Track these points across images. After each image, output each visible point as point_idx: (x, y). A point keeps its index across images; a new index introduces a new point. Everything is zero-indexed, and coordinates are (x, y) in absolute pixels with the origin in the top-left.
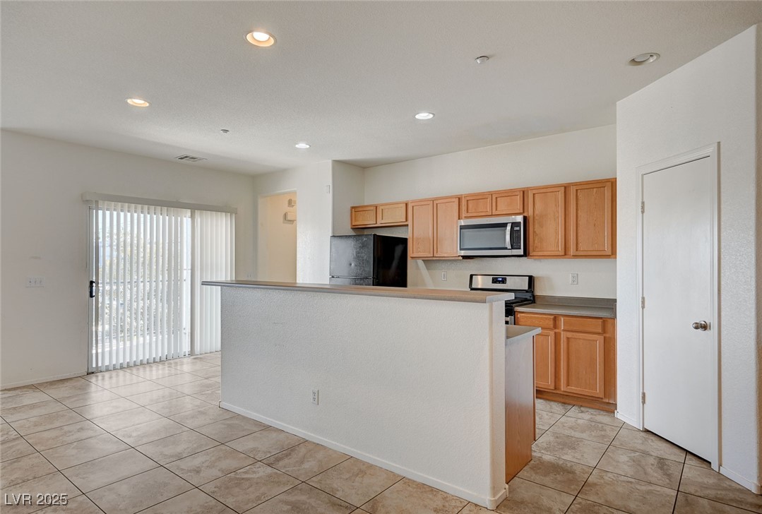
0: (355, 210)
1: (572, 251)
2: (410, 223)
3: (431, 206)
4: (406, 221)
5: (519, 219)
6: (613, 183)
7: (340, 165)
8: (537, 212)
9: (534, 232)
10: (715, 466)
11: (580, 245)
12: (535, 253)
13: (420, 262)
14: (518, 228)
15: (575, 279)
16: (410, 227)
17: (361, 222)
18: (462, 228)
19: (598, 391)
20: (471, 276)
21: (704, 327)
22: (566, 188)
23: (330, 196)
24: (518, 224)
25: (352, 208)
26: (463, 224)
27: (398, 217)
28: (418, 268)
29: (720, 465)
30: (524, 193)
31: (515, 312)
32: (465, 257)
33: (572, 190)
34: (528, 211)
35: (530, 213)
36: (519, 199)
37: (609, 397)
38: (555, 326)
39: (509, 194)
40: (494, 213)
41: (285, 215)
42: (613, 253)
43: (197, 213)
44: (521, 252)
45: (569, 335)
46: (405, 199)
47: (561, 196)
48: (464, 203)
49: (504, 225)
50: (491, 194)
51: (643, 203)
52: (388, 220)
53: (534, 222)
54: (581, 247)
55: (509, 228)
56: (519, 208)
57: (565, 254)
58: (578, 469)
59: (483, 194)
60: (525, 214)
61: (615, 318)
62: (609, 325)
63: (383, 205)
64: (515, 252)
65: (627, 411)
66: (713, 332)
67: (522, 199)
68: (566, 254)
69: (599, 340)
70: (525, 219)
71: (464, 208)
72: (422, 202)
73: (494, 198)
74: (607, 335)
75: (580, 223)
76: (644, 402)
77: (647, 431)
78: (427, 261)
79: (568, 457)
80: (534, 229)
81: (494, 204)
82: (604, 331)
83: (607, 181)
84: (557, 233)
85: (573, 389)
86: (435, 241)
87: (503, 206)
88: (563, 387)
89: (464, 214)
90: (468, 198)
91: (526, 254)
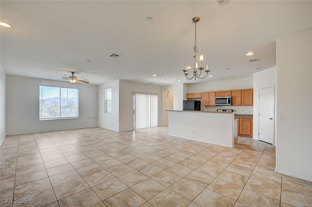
0: (188, 94)
1: (243, 104)
2: (202, 97)
3: (208, 94)
5: (230, 97)
6: (252, 90)
7: (185, 84)
8: (234, 96)
10: (273, 145)
11: (244, 103)
12: (234, 105)
13: (204, 107)
15: (243, 110)
16: (202, 99)
17: (189, 97)
18: (216, 99)
19: (249, 133)
20: (217, 110)
21: (272, 119)
22: (241, 90)
23: (183, 91)
24: (230, 98)
25: (187, 94)
27: (200, 96)
28: (203, 108)
29: (274, 144)
30: (231, 91)
32: (216, 105)
33: (243, 91)
35: (233, 96)
36: (230, 93)
37: (251, 135)
39: (228, 91)
40: (224, 95)
41: (167, 95)
42: (252, 105)
43: (151, 95)
44: (231, 104)
45: (242, 122)
46: (201, 92)
47: (240, 92)
48: (216, 93)
49: (227, 98)
50: (223, 91)
51: (259, 95)
52: (197, 97)
54: (245, 103)
55: (228, 99)
56: (230, 94)
58: (246, 145)
59: (221, 91)
61: (253, 118)
62: (251, 120)
63: (195, 93)
64: (229, 104)
65: (255, 137)
66: (273, 120)
68: (241, 105)
69: (249, 123)
70: (231, 97)
71: (216, 94)
72: (206, 93)
74: (251, 122)
75: (245, 98)
76: (259, 135)
77: (260, 140)
78: (206, 106)
79: (244, 143)
80: (234, 99)
82: (250, 121)
83: (251, 89)
84: (239, 100)
85: (243, 133)
86: (209, 102)
87: (226, 94)
88: (241, 133)
89: (216, 96)
91: (232, 105)
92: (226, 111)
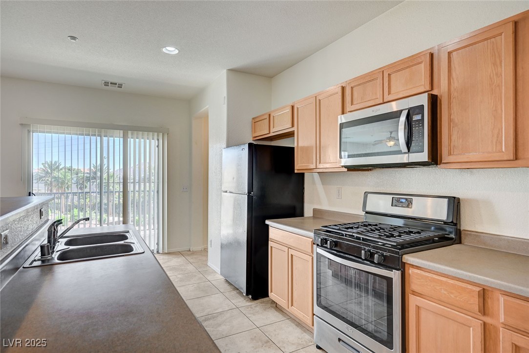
0: (255, 121)
3: (314, 104)
4: (293, 126)
8: (455, 84)
9: (450, 120)
12: (451, 159)
14: (418, 117)
16: (296, 135)
17: (258, 133)
18: (342, 126)
20: (365, 195)
23: (225, 108)
24: (419, 109)
25: (252, 119)
26: (344, 121)
27: (286, 123)
30: (433, 56)
31: (404, 264)
32: (351, 168)
34: (439, 86)
36: (423, 69)
38: (484, 310)
44: (424, 157)
45: (519, 339)
46: (292, 102)
47: (505, 41)
48: (348, 91)
49: (396, 115)
50: (382, 71)
52: (279, 127)
53: (450, 103)
55: (403, 118)
57: (516, 158)
59: (371, 74)
60: (435, 92)
63: (274, 112)
64: (414, 157)
67: (428, 68)
70: (434, 101)
71: (348, 99)
72: (306, 102)
73: (386, 75)
80: (450, 115)
81: (386, 85)
84: (497, 117)
87: (399, 86)
89: (349, 107)
90: (353, 85)
91: (435, 159)
92: (409, 204)
